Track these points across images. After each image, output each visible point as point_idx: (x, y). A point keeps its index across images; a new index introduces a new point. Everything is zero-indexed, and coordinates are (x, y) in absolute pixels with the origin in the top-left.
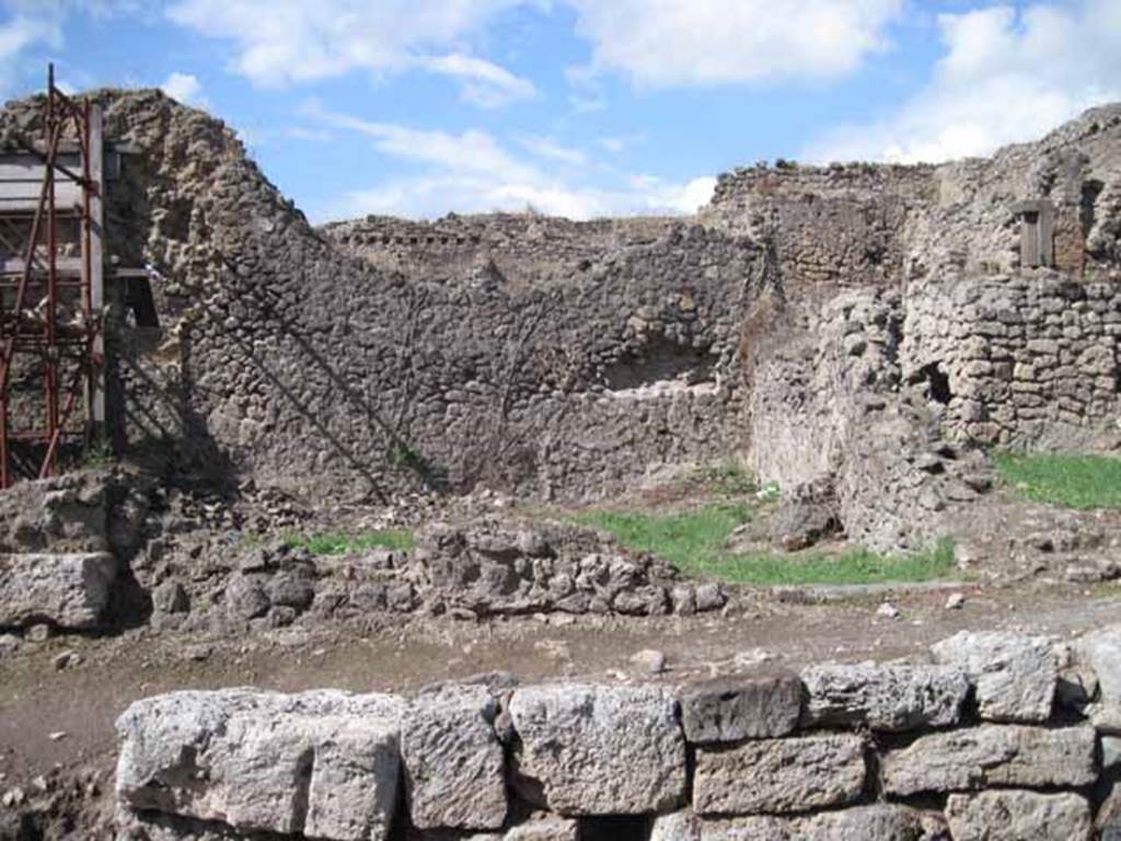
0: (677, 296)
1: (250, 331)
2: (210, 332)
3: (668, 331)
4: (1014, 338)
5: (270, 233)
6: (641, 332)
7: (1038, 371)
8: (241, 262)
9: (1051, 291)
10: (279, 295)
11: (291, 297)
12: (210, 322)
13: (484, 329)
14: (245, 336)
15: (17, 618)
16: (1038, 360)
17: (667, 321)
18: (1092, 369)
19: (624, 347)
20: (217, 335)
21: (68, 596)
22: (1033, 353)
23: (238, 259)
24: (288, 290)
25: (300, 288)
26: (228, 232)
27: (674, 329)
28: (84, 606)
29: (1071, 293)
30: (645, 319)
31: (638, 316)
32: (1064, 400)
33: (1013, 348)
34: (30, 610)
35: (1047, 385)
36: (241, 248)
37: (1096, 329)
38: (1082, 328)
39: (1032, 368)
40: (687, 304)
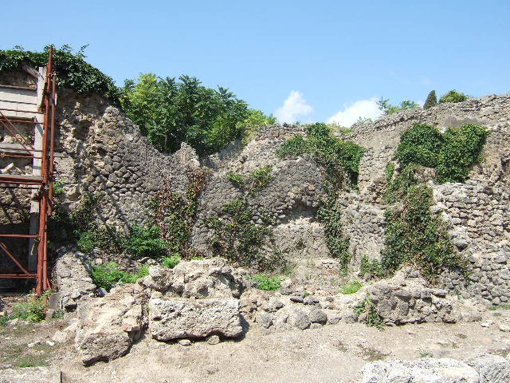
0: (308, 184)
1: (118, 189)
2: (99, 188)
3: (303, 199)
4: (469, 209)
5: (131, 141)
6: (293, 199)
7: (477, 223)
8: (116, 154)
9: (482, 191)
10: (133, 172)
11: (139, 174)
12: (99, 183)
13: (227, 194)
14: (115, 191)
15: (205, 333)
16: (476, 219)
17: (303, 195)
18: (495, 223)
19: (285, 206)
20: (102, 190)
21: (231, 321)
22: (476, 216)
23: (115, 153)
24: (139, 169)
25: (144, 169)
26: (110, 139)
27: (306, 198)
28: (238, 325)
29: (488, 192)
30: (295, 194)
31: (292, 192)
32: (486, 235)
33: (468, 213)
34: (212, 328)
35: (480, 229)
36: (117, 148)
37: (496, 206)
38: (492, 206)
39: (474, 221)
40: (312, 187)
